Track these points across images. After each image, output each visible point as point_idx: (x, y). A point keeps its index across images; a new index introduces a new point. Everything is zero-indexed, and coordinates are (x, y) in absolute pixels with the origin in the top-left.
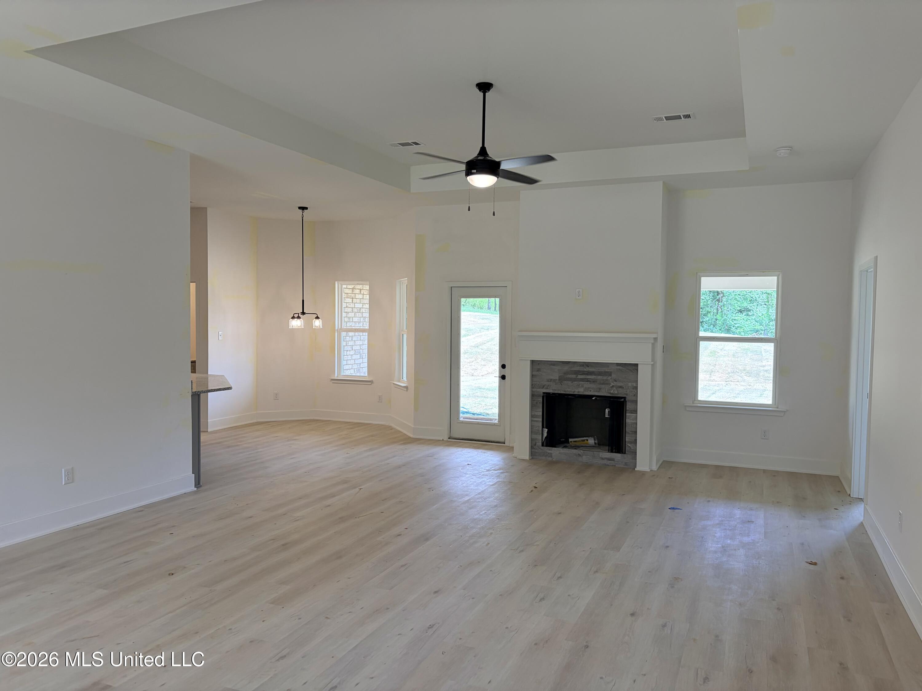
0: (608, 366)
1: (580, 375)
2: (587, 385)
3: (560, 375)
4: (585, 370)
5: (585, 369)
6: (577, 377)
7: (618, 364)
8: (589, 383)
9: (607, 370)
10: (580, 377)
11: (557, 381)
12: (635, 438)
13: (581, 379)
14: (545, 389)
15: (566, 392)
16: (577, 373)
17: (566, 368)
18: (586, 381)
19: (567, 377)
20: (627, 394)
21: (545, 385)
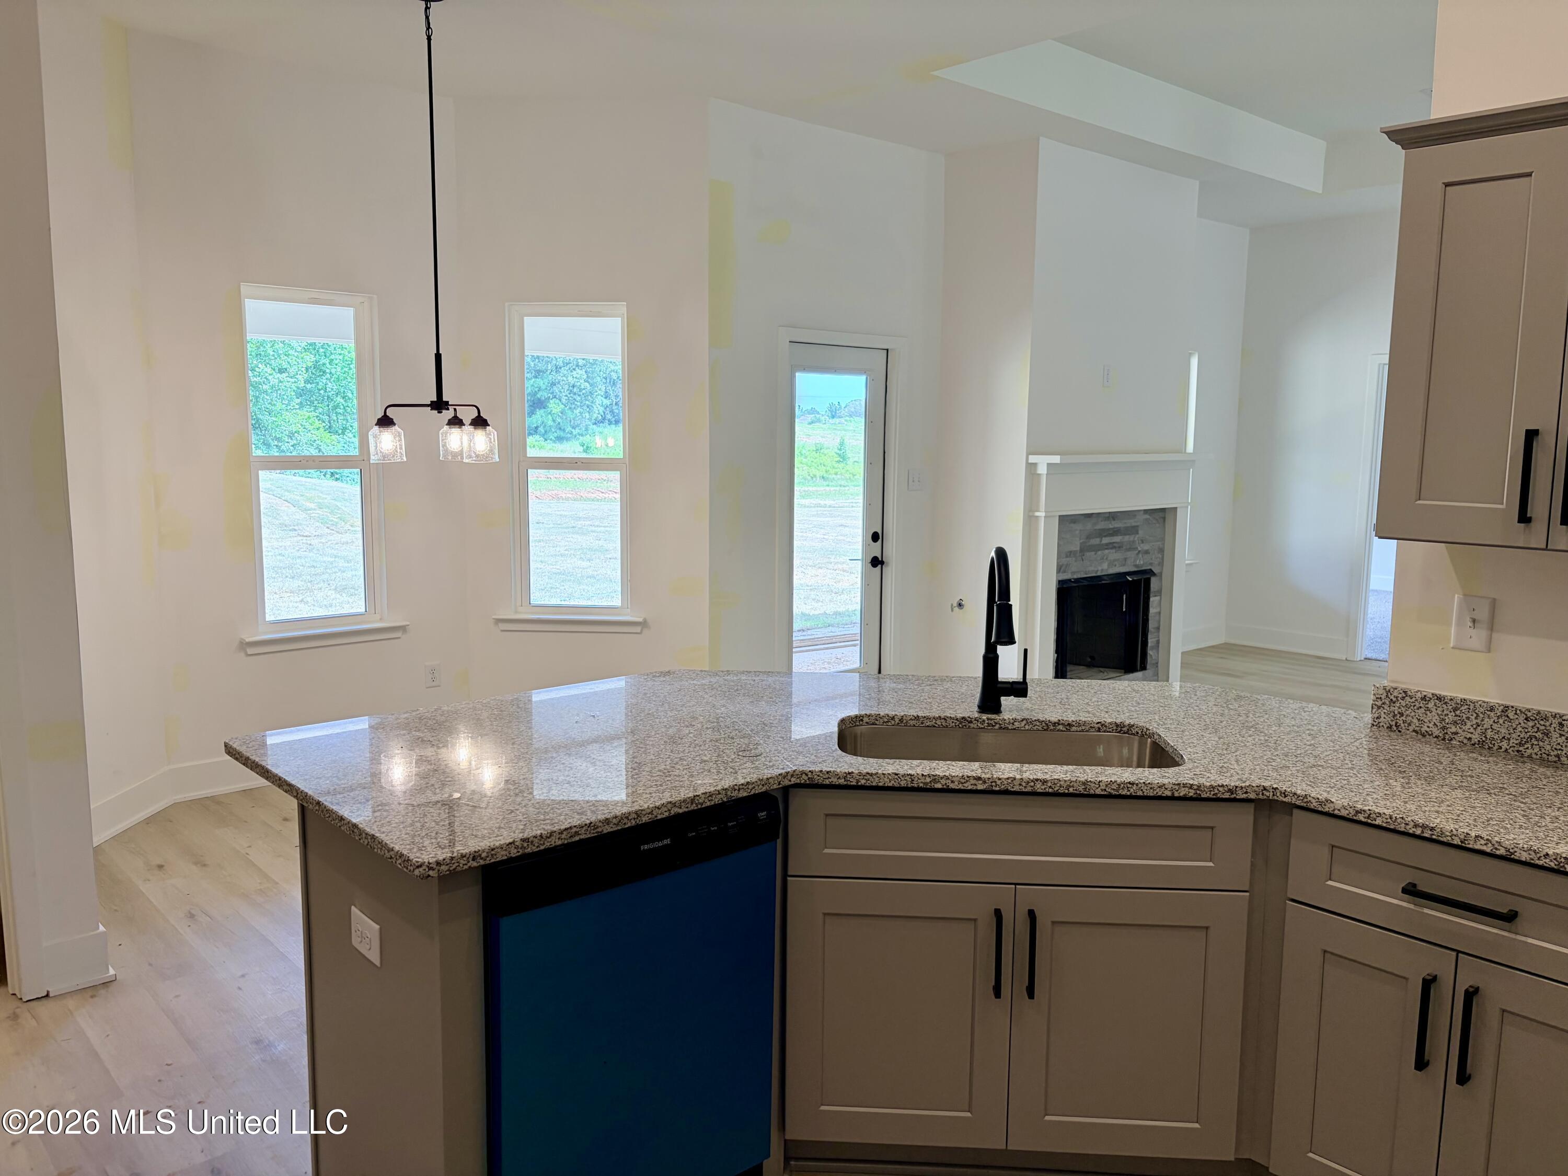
0: (1135, 516)
1: (1105, 536)
2: (1113, 555)
3: (1081, 541)
4: (1111, 527)
5: (1110, 525)
6: (1101, 541)
7: (1146, 511)
8: (1114, 551)
9: (1131, 522)
10: (1106, 540)
11: (1078, 554)
12: (1157, 639)
13: (1107, 544)
14: (1062, 573)
15: (1086, 574)
16: (1102, 533)
17: (1089, 526)
18: (1112, 548)
19: (1090, 543)
20: (1151, 564)
21: (1063, 565)
